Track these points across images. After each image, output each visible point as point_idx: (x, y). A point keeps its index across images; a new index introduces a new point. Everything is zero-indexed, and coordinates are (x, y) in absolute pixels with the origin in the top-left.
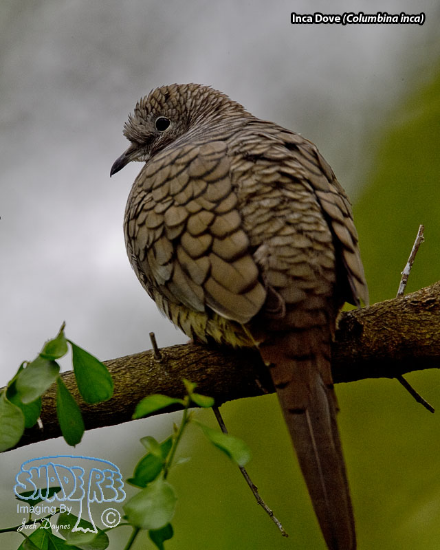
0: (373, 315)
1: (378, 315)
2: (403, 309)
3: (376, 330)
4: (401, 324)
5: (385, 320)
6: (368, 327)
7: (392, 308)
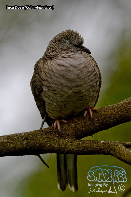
0: (32, 134)
1: (33, 135)
2: (41, 133)
3: (32, 139)
4: (40, 138)
5: (35, 136)
6: (30, 138)
7: (38, 133)
